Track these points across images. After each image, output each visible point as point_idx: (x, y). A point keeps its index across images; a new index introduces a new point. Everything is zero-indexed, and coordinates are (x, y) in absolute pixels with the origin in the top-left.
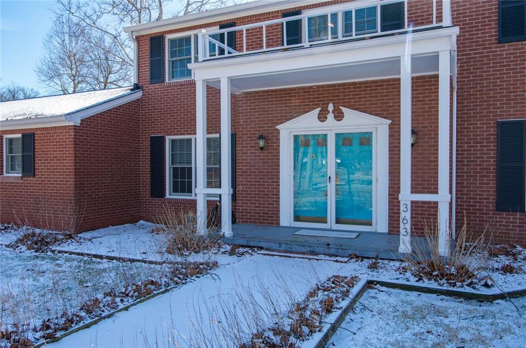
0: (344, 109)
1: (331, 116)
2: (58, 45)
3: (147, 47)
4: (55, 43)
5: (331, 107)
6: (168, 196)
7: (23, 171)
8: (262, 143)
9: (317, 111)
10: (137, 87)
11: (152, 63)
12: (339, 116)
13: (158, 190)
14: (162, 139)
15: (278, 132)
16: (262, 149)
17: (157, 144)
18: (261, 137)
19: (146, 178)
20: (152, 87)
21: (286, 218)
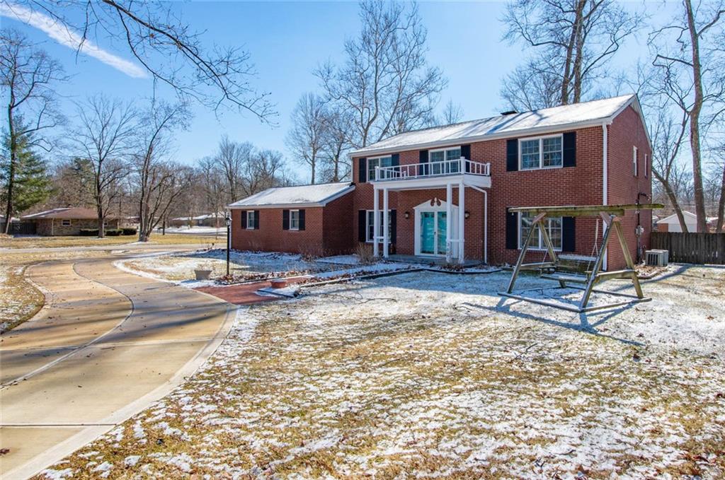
0: (441, 201)
1: (435, 204)
2: (302, 118)
3: (358, 164)
4: (300, 116)
5: (436, 199)
6: (367, 241)
7: (300, 227)
8: (407, 216)
9: (430, 201)
10: (352, 184)
11: (360, 171)
12: (439, 204)
13: (362, 238)
14: (365, 212)
15: (414, 210)
16: (407, 218)
17: (362, 214)
18: (407, 213)
19: (356, 231)
20: (360, 184)
21: (417, 252)
